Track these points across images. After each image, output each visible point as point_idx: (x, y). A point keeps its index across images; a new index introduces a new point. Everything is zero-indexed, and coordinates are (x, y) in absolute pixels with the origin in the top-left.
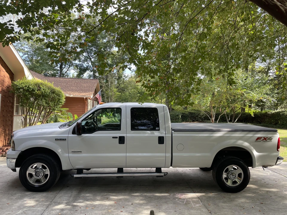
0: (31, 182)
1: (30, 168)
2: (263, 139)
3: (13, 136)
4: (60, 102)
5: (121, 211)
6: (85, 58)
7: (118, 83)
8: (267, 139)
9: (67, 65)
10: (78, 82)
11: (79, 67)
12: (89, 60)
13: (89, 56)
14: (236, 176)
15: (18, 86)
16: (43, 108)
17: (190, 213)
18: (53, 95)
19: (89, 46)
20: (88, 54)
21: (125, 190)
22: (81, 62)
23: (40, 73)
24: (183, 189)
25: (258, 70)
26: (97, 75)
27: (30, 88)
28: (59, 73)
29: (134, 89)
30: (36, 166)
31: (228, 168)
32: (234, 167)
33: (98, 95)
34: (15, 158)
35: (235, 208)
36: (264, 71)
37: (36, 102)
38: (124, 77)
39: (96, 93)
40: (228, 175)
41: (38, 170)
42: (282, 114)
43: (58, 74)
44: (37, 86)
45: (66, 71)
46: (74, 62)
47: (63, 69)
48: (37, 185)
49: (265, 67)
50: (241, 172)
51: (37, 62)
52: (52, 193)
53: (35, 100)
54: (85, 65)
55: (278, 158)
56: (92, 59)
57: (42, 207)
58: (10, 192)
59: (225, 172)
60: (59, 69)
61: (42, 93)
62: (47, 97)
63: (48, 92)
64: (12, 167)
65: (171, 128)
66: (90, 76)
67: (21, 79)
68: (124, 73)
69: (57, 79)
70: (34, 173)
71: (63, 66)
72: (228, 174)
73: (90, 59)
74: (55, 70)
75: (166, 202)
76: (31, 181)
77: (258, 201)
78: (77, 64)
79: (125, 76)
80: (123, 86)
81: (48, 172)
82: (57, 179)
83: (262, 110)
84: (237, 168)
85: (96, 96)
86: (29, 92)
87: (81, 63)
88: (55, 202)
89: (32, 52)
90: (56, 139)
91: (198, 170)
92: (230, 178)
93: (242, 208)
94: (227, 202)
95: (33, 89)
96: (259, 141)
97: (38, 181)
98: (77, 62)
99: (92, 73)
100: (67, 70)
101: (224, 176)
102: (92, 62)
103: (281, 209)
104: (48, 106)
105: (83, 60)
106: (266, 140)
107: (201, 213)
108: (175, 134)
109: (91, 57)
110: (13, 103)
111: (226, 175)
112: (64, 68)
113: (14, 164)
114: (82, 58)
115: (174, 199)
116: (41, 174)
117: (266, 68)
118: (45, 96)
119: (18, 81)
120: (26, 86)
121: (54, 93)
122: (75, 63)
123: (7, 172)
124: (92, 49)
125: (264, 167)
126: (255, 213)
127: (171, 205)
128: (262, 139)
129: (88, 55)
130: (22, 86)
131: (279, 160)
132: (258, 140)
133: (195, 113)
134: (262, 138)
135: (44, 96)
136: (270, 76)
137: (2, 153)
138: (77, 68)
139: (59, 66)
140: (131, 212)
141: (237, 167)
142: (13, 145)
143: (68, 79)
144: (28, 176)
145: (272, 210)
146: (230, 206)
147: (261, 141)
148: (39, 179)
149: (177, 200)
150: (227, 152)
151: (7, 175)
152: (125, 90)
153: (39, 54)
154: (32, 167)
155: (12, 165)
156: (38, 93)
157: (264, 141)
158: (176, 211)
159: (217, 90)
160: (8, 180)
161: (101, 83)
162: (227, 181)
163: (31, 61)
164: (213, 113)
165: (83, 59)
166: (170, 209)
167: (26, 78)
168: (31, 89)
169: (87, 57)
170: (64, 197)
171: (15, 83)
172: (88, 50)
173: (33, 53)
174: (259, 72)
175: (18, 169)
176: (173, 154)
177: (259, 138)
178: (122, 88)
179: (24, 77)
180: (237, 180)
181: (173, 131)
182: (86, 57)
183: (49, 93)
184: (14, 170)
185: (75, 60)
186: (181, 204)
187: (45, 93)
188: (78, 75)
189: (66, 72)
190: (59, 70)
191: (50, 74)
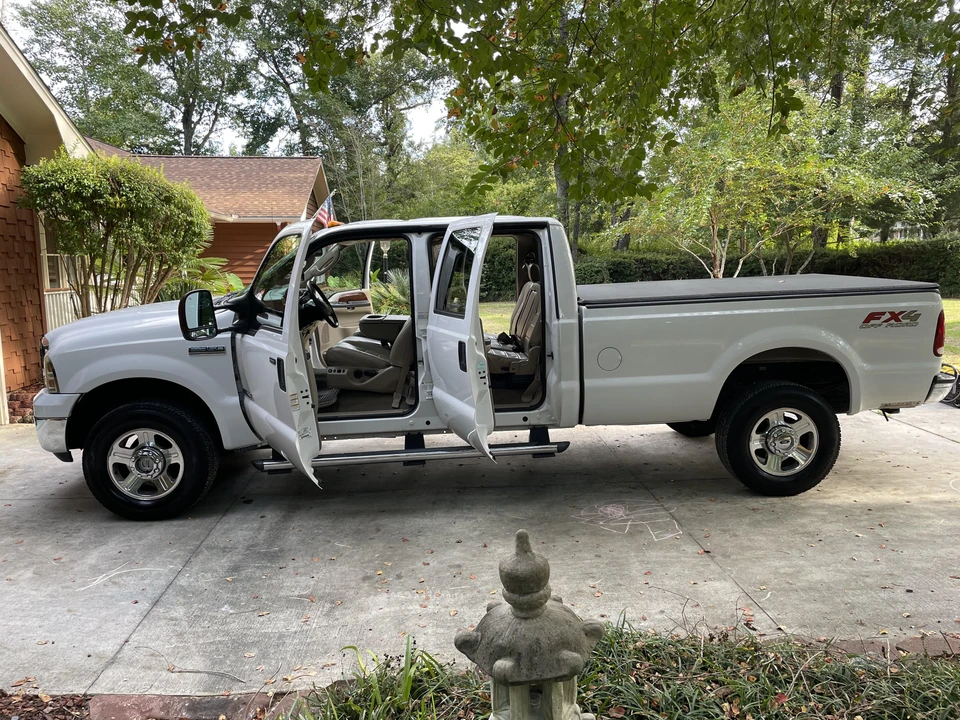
0: (126, 491)
1: (116, 446)
2: (888, 316)
3: (47, 348)
4: (194, 234)
5: (424, 564)
6: (267, 84)
7: (390, 169)
8: (900, 317)
9: (205, 112)
10: (252, 170)
11: (248, 119)
12: (281, 88)
13: (279, 73)
14: (792, 444)
15: (42, 181)
16: (139, 256)
17: (644, 559)
18: (166, 210)
19: (279, 38)
20: (277, 67)
21: (434, 503)
22: (254, 98)
23: (118, 146)
24: (621, 492)
25: (875, 97)
26: (315, 144)
27: (84, 187)
28: (183, 143)
29: (446, 189)
30: (136, 442)
31: (767, 420)
32: (787, 415)
33: (323, 213)
34: (64, 419)
35: (790, 539)
36: (895, 101)
37: (111, 240)
38: (410, 150)
39: (315, 204)
40: (766, 443)
41: (145, 453)
42: (951, 248)
43: (180, 145)
44: (108, 180)
45: (207, 132)
46: (229, 100)
47: (195, 127)
48: (145, 498)
49: (902, 87)
50: (813, 428)
51: (104, 104)
52: (197, 522)
53: (110, 228)
54: (270, 108)
55: (936, 377)
56: (294, 87)
57: (171, 563)
58: (62, 526)
59: (757, 432)
60: (180, 126)
61: (129, 201)
62: (147, 218)
63: (147, 199)
64: (56, 448)
65: (578, 299)
66: (291, 148)
67: (50, 156)
68: (408, 134)
69: (178, 162)
70: (131, 464)
71: (195, 118)
72: (767, 437)
73: (287, 86)
74: (166, 132)
75: (567, 532)
76: (125, 487)
77: (866, 517)
78: (242, 107)
79: (411, 144)
80: (407, 181)
81: (177, 457)
82: (211, 478)
83: (884, 239)
84: (796, 418)
85: (317, 214)
86: (84, 199)
87: (253, 102)
88: (210, 548)
89: (81, 71)
90: (190, 350)
91: (669, 435)
92: (773, 450)
93: (813, 537)
94: (765, 523)
95: (95, 191)
96: (873, 325)
97: (148, 487)
98: (240, 99)
99: (296, 138)
100: (211, 131)
101: (755, 444)
102: (292, 97)
103: (940, 537)
104: (156, 250)
105: (261, 92)
106: (898, 320)
107: (680, 557)
108: (591, 317)
109: (287, 80)
110: (34, 242)
111: (761, 440)
112: (198, 122)
113: (61, 437)
114: (258, 83)
115: (591, 522)
116: (155, 466)
117: (904, 90)
118: (142, 215)
119: (41, 163)
120: (72, 181)
121: (168, 200)
122: (234, 103)
123: (44, 468)
124: (287, 49)
125: (888, 410)
126: (856, 550)
127: (583, 539)
128: (884, 318)
129: (278, 71)
130: (56, 180)
131: (937, 385)
132: (872, 322)
133: (656, 262)
134: (884, 313)
135: (137, 212)
136: (915, 117)
137: (22, 410)
138: (244, 121)
139: (179, 116)
140: (458, 563)
141: (797, 415)
142: (51, 376)
143: (214, 161)
144: (115, 473)
145: (911, 541)
146: (773, 535)
147: (880, 325)
148: (149, 481)
149: (601, 523)
150: (764, 368)
151: (47, 477)
152: (416, 193)
153: (105, 76)
154: (123, 445)
155: (56, 441)
156: (116, 203)
157: (891, 325)
158: (600, 556)
159: (732, 169)
160: (52, 491)
161: (330, 170)
162: (764, 460)
163: (82, 102)
164: (721, 251)
165: (262, 87)
166: (580, 551)
167: (65, 151)
168: (91, 191)
169: (276, 82)
170: (240, 533)
171: (32, 170)
172: (276, 53)
173: (84, 74)
174: (880, 104)
175: (77, 454)
176: (585, 381)
177: (873, 316)
178: (406, 186)
179: (59, 151)
180: (795, 455)
181: (584, 308)
182: (269, 78)
183: (153, 200)
184: (66, 457)
185: (233, 91)
186: (613, 536)
187: (139, 202)
188: (248, 146)
189: (206, 138)
190: (179, 132)
191: (151, 146)
